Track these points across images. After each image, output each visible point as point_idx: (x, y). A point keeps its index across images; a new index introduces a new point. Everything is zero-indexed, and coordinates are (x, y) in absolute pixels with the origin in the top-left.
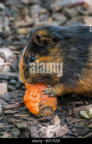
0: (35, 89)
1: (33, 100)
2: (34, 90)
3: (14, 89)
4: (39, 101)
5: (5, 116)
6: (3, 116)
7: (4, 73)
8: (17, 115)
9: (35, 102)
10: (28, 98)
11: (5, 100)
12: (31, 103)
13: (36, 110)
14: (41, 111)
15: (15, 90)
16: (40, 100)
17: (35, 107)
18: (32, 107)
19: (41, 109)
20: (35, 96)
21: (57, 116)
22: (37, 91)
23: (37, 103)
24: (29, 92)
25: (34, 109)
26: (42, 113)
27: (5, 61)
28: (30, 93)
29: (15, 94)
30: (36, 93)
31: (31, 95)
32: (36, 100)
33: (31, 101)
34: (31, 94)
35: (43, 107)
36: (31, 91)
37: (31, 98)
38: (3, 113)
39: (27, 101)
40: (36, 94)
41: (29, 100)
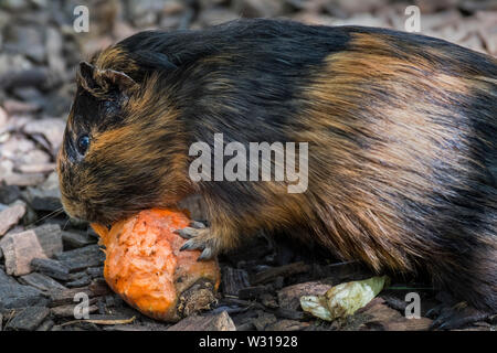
0: (144, 233)
1: (148, 268)
2: (143, 236)
3: (84, 241)
4: (170, 267)
5: (56, 323)
6: (51, 322)
7: (48, 195)
8: (97, 322)
9: (156, 273)
10: (127, 265)
11: (55, 275)
12: (139, 278)
13: (163, 299)
14: (183, 298)
15: (85, 245)
16: (174, 261)
17: (157, 290)
18: (146, 292)
19: (181, 290)
20: (153, 253)
21: (225, 314)
22: (151, 236)
23: (161, 274)
24: (124, 247)
25: (156, 295)
26: (184, 305)
27: (52, 160)
28: (131, 249)
29: (86, 256)
30: (150, 246)
31: (136, 252)
32: (159, 266)
33: (138, 273)
34: (134, 250)
35: (188, 281)
36: (132, 242)
37: (138, 263)
38: (48, 315)
39: (123, 275)
40: (154, 248)
41: (131, 271)
